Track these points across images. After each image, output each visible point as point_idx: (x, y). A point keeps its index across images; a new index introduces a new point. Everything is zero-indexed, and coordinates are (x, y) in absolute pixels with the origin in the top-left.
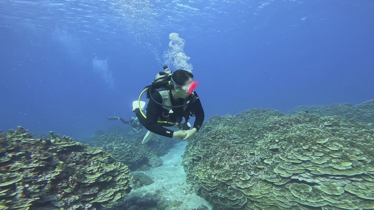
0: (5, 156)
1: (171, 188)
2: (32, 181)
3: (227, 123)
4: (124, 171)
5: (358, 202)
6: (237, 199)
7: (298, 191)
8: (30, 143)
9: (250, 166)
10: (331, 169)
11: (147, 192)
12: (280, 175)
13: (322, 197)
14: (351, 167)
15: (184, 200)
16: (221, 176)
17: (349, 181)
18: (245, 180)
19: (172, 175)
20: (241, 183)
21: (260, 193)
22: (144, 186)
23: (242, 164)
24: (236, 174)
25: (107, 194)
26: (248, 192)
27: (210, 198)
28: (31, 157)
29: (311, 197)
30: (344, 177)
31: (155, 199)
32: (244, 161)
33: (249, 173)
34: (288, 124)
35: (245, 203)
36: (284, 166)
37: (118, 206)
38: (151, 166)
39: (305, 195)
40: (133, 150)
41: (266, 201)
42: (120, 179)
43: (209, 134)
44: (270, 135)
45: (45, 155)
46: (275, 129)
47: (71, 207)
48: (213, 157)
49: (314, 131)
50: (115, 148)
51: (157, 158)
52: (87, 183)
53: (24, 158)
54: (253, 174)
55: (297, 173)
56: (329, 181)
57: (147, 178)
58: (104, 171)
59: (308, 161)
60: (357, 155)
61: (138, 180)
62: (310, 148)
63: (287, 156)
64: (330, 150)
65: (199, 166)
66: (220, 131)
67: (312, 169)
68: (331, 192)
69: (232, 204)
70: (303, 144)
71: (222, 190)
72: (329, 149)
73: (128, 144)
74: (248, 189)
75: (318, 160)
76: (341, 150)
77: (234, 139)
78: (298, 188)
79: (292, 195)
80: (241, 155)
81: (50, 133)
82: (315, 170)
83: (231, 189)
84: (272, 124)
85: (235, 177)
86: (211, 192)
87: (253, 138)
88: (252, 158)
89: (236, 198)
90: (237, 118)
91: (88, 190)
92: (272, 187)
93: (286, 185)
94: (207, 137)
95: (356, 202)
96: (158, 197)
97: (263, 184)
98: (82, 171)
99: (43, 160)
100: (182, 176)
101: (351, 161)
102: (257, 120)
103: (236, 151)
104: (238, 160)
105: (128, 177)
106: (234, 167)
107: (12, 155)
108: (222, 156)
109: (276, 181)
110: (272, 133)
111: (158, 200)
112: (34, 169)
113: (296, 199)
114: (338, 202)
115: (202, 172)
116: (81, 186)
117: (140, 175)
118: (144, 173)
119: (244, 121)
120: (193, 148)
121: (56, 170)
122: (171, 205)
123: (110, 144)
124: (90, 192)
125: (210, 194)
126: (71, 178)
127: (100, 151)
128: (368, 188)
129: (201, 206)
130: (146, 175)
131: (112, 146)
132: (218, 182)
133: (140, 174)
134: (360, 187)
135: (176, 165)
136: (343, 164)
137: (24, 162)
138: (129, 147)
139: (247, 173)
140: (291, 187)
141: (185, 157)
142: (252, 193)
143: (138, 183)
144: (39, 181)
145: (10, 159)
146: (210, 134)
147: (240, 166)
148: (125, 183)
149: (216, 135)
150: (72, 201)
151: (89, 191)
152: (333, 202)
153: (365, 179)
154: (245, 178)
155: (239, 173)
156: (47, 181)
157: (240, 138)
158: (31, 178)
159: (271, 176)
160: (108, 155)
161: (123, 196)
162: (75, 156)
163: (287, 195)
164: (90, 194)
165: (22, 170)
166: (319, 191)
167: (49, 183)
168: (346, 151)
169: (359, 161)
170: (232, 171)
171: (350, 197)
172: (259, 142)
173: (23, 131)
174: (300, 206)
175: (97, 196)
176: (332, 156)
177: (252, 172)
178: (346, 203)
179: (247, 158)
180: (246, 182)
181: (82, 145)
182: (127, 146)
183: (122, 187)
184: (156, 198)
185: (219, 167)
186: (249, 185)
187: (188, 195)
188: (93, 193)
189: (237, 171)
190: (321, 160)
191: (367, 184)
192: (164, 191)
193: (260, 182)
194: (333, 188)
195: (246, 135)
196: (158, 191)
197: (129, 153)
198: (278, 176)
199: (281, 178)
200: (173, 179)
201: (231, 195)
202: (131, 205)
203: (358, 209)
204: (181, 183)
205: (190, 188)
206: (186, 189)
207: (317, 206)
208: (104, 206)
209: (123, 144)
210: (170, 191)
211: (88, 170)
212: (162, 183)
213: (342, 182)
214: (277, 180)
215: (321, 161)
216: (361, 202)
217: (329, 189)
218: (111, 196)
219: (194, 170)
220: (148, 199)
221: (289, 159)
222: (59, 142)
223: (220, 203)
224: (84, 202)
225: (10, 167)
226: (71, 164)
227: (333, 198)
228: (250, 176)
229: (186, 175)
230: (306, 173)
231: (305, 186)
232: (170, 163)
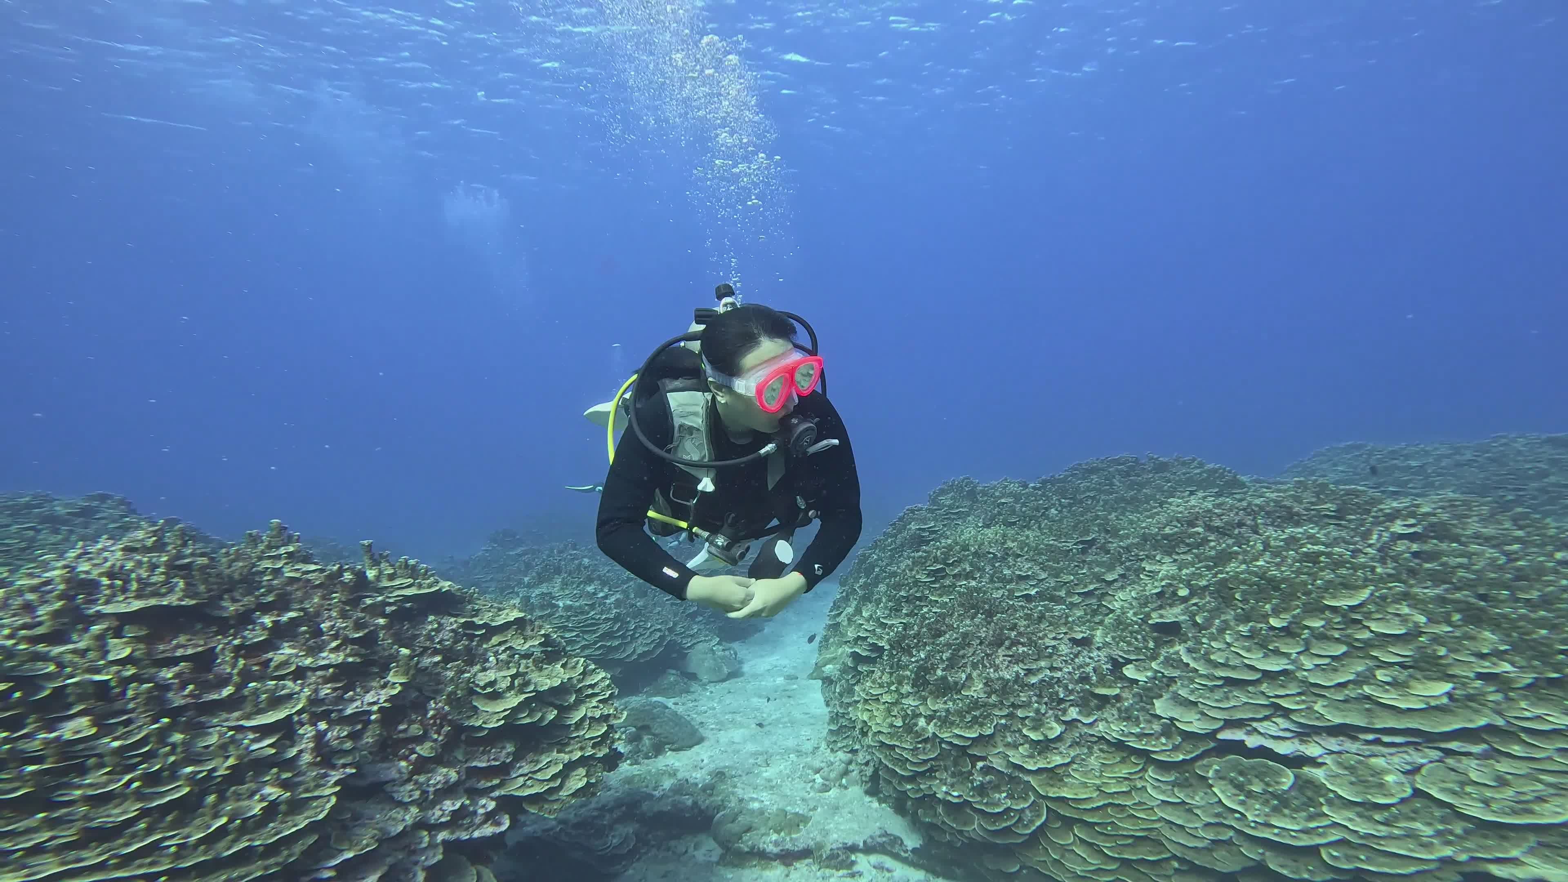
0: (254, 623)
1: (768, 765)
2: (332, 711)
3: (1000, 514)
4: (596, 691)
5: (1459, 831)
6: (1008, 810)
7: (1240, 787)
8: (309, 581)
9: (1066, 688)
10: (1367, 706)
11: (680, 776)
12: (1177, 723)
13: (1325, 809)
14: (1445, 700)
15: (815, 809)
16: (952, 723)
17: (1435, 754)
18: (1041, 738)
19: (774, 717)
20: (1026, 750)
21: (1098, 788)
22: (669, 753)
23: (1034, 680)
24: (1011, 716)
25: (540, 770)
26: (1052, 786)
27: (909, 803)
28: (321, 629)
29: (1286, 811)
30: (1415, 737)
31: (707, 802)
32: (1041, 668)
33: (1060, 713)
34: (1244, 525)
35: (1038, 823)
36: (1192, 692)
37: (576, 821)
38: (693, 677)
39: (1266, 803)
40: (628, 615)
41: (1120, 819)
42: (583, 720)
43: (921, 557)
44: (1167, 568)
45: (359, 625)
46: (1188, 545)
47: (438, 807)
48: (928, 648)
49: (1322, 559)
50: (561, 604)
51: (721, 648)
52: (480, 728)
53: (305, 632)
54: (1075, 716)
55: (1239, 717)
56: (1359, 749)
57: (676, 725)
58: (532, 688)
59: (1285, 672)
60: (1482, 656)
61: (645, 728)
62: (1293, 626)
63: (1207, 653)
64: (1372, 632)
65: (874, 682)
66: (965, 548)
67: (1298, 703)
68: (1357, 794)
69: (989, 828)
70: (1273, 609)
71: (953, 775)
72: (1368, 628)
73: (610, 590)
74: (1053, 775)
75: (1323, 670)
76: (1415, 633)
77: (1020, 578)
78: (1241, 773)
79: (1217, 800)
80: (1031, 643)
81: (364, 545)
82: (1307, 708)
83: (988, 770)
84: (1175, 523)
85: (1005, 726)
86: (911, 779)
87: (1099, 579)
88: (1076, 656)
89: (1005, 806)
90: (1043, 495)
91: (483, 753)
92: (1144, 770)
93: (1199, 763)
94: (911, 570)
95: (1451, 832)
96: (717, 796)
97: (1111, 756)
98: (463, 685)
99: (354, 641)
100: (812, 721)
101: (1449, 678)
102: (1128, 503)
103: (1014, 627)
104: (1021, 665)
105: (611, 712)
106: (1005, 689)
107: (273, 622)
108: (962, 646)
109: (1160, 748)
110: (1175, 561)
111: (718, 808)
112: (333, 672)
113: (1230, 816)
114: (1383, 830)
115: (882, 707)
116: (463, 737)
117: (655, 711)
118: (670, 703)
119: (1070, 505)
120: (858, 611)
121: (389, 678)
122: (765, 825)
123: (544, 588)
124: (488, 761)
125: (909, 787)
126: (433, 705)
127: (515, 614)
128: (1502, 782)
129: (878, 833)
130: (675, 714)
131: (551, 593)
132: (940, 743)
133: (655, 705)
134: (1473, 776)
135: (792, 678)
136: (1415, 688)
137: (304, 644)
138: (613, 599)
139: (1051, 712)
140: (1216, 771)
141: (827, 648)
142: (1065, 789)
143: (647, 740)
144: (349, 711)
145: (266, 632)
146: (925, 558)
147: (1026, 685)
148: (600, 733)
149: (948, 565)
150: (439, 787)
151: (486, 757)
152: (1362, 831)
153: (1496, 746)
154: (1043, 734)
155: (1020, 713)
156: (370, 713)
157: (1043, 575)
158: (327, 701)
159: (1141, 728)
160: (543, 632)
161: (593, 781)
162: (438, 631)
163: (1197, 800)
164: (490, 766)
165: (300, 673)
166: (1316, 786)
167: (376, 721)
168: (1437, 639)
169: (1480, 676)
170: (995, 706)
171: (1431, 813)
172: (1121, 595)
173: (285, 536)
174: (1244, 844)
175: (508, 774)
176: (1376, 658)
177: (1072, 708)
178: (1411, 835)
179: (1055, 657)
180: (1045, 746)
181: (459, 589)
182: (606, 597)
183: (590, 749)
184: (712, 799)
185: (945, 689)
186: (1058, 758)
187: (833, 793)
188: (497, 763)
189: (1013, 705)
190: (1335, 670)
191: (1503, 767)
192: (740, 776)
193: (1101, 750)
194: (1371, 779)
195: (1069, 566)
196: (719, 773)
197: (615, 623)
198: (1170, 728)
199: (1180, 736)
200: (780, 732)
201: (988, 795)
202: (618, 821)
203: (1450, 857)
204: (808, 746)
205: (839, 767)
206: (826, 769)
207: (1305, 841)
208: (533, 811)
209: (590, 589)
210: (765, 775)
211: (482, 684)
212: (733, 743)
213: (1406, 757)
214: (1164, 744)
215: (1332, 675)
216: (1467, 832)
217: (1353, 779)
218: (554, 777)
219: (856, 698)
220: (679, 802)
221: (1216, 665)
222: (391, 577)
223: (943, 822)
224: (475, 793)
225: (271, 660)
226: (429, 660)
227: (1366, 814)
228: (1064, 727)
229: (827, 718)
230: (1274, 720)
231: (1268, 767)
232: (769, 667)
